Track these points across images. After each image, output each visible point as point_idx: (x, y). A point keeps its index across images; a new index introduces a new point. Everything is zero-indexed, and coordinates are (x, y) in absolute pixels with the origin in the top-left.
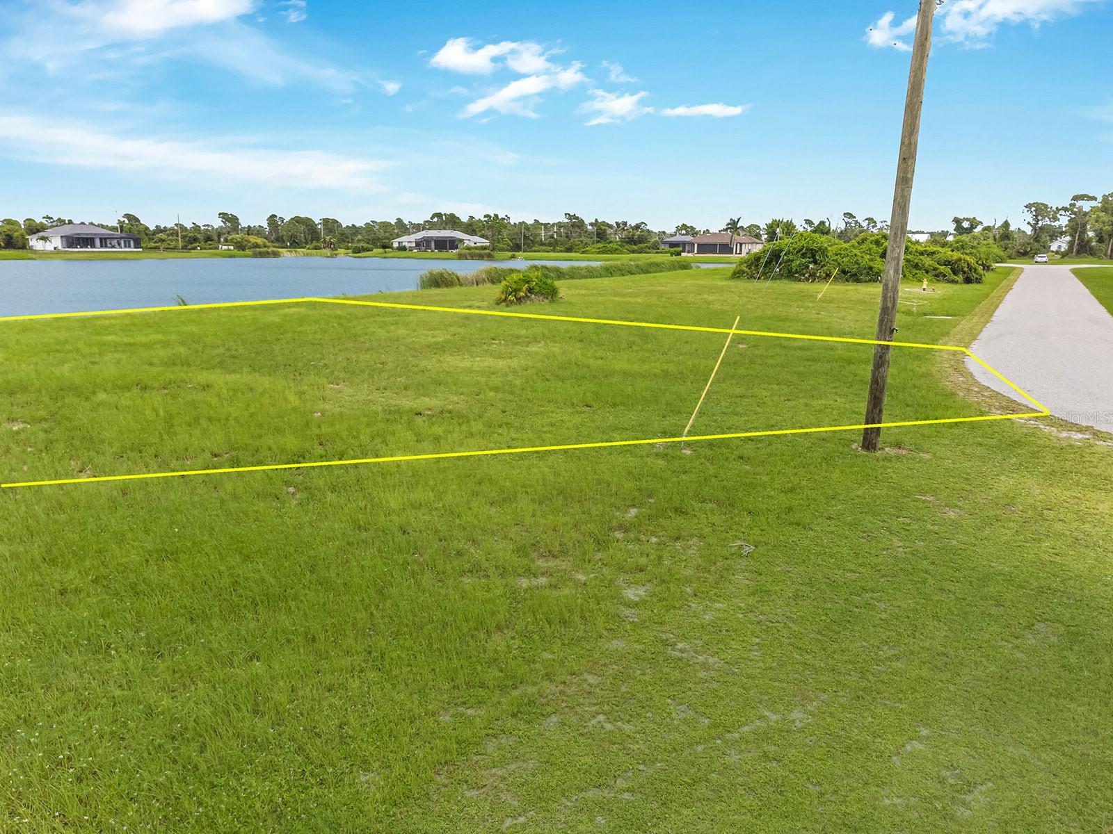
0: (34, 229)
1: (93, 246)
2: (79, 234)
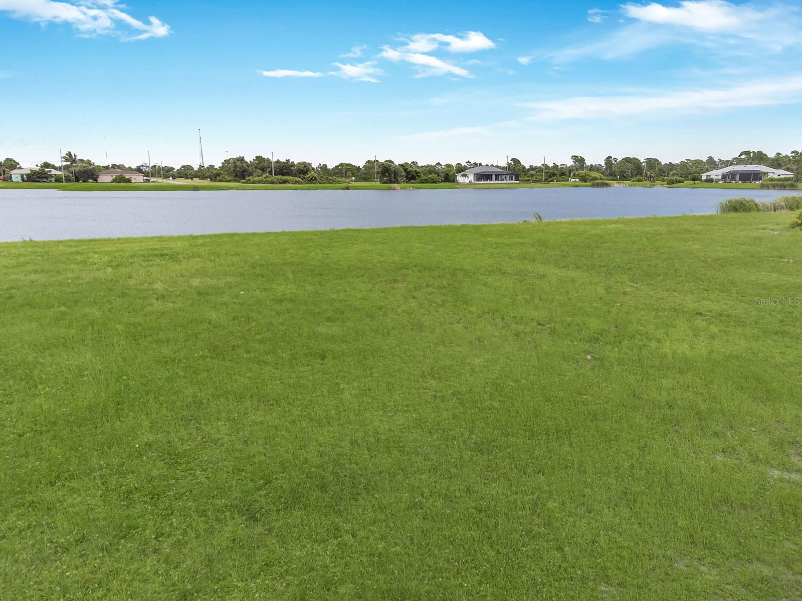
0: (461, 169)
1: (491, 180)
2: (484, 172)
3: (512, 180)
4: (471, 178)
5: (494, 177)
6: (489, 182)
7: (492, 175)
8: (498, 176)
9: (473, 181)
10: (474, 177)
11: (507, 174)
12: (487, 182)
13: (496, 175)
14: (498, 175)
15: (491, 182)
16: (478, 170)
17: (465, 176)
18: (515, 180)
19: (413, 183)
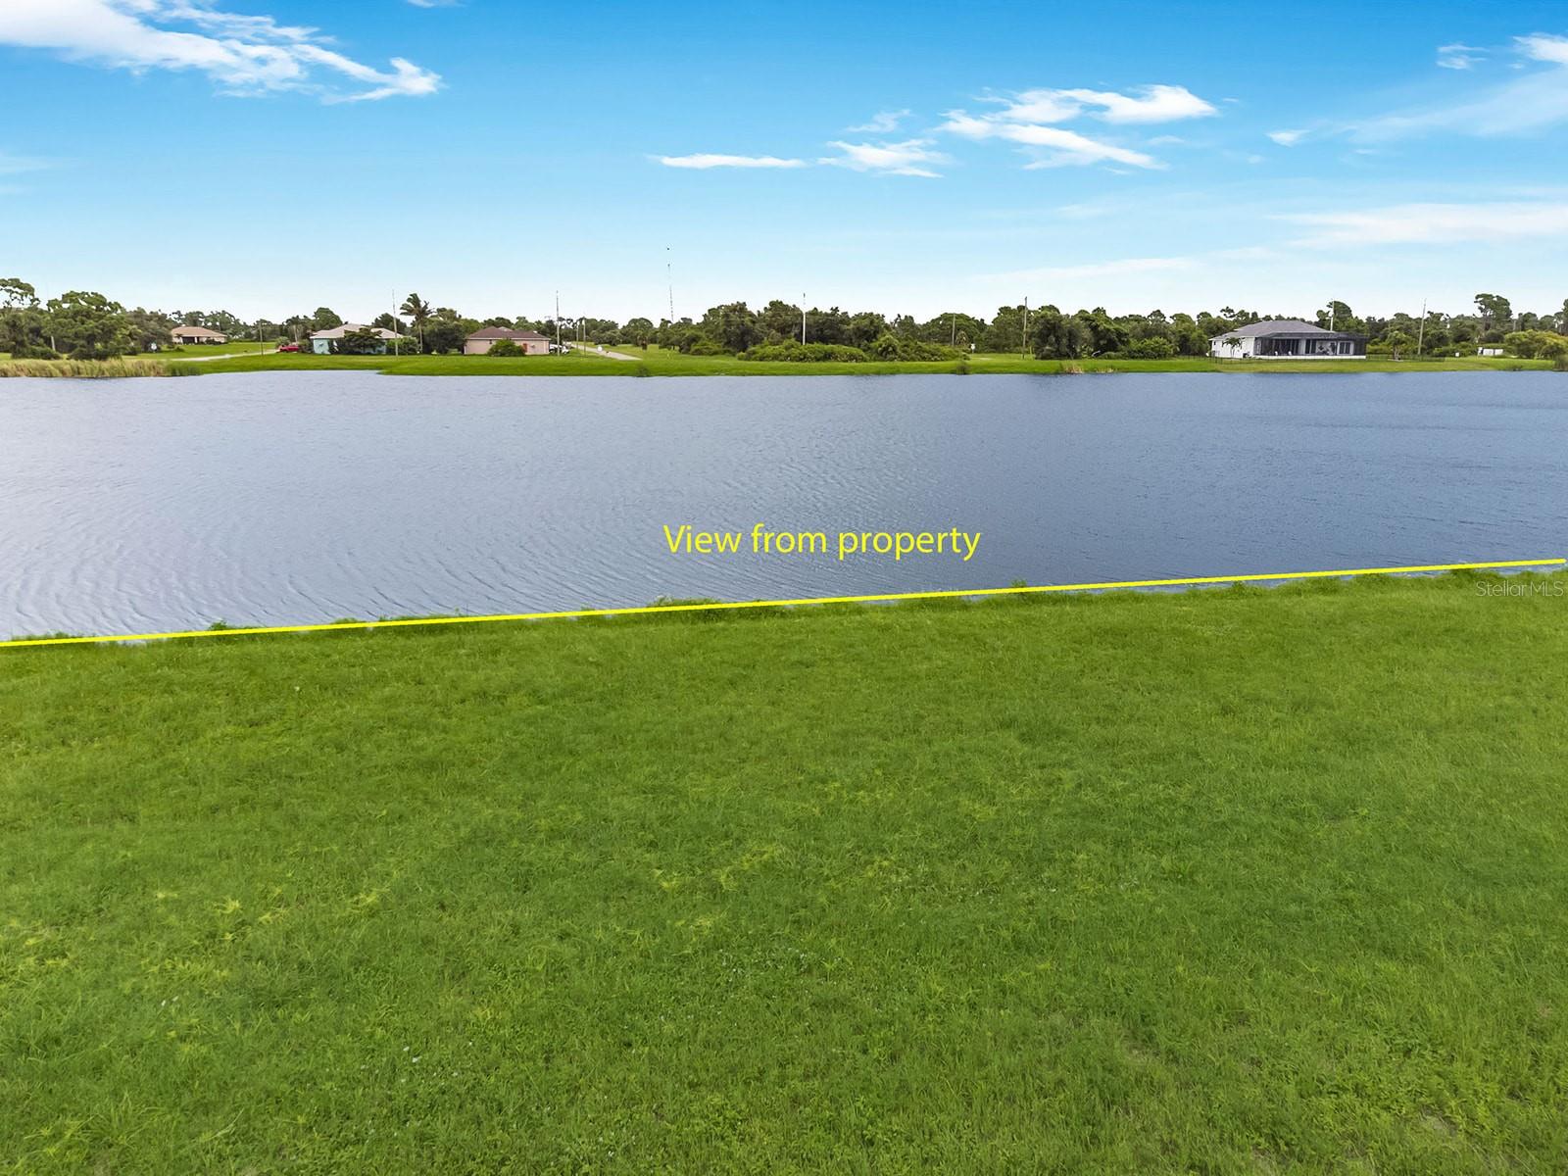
1: (1296, 352)
2: (1280, 334)
3: (1348, 352)
4: (1248, 347)
5: (1303, 347)
6: (1294, 357)
7: (1298, 340)
8: (1312, 344)
9: (1251, 355)
10: (1256, 345)
11: (1337, 340)
12: (1288, 357)
13: (1308, 341)
14: (1315, 341)
15: (1298, 357)
16: (1265, 330)
17: (1234, 342)
18: (1355, 354)
19: (1110, 357)
